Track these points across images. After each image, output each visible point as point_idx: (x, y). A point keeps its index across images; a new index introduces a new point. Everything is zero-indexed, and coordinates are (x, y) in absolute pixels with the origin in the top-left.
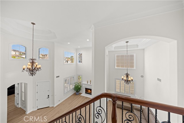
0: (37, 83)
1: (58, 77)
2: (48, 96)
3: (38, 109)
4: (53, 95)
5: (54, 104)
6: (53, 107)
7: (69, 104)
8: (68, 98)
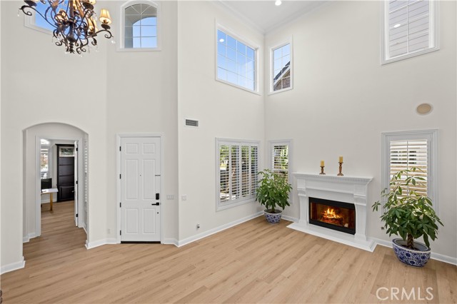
0: (119, 138)
1: (194, 123)
2: (157, 197)
3: (122, 242)
4: (174, 198)
5: (177, 237)
6: (174, 246)
7: (238, 249)
8: (234, 228)
